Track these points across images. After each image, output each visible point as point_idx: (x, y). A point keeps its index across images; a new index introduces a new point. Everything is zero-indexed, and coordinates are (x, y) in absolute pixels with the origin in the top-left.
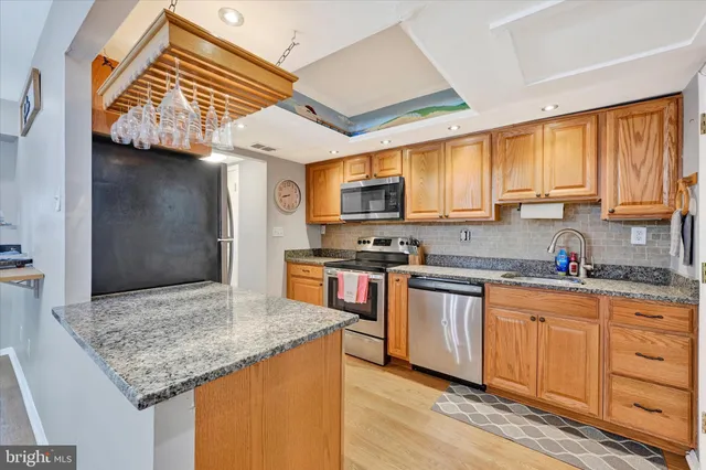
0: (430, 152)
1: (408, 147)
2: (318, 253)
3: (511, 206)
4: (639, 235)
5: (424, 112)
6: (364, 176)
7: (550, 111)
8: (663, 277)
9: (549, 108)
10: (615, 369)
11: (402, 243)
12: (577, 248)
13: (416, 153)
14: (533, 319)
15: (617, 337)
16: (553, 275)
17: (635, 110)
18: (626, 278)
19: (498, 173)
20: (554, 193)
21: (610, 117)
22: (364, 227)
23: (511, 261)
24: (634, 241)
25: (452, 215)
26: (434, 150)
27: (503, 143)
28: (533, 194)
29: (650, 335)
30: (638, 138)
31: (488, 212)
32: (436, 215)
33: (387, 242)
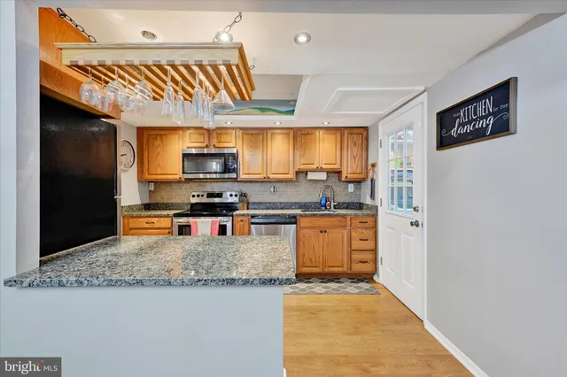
0: (257, 136)
1: (241, 128)
2: (147, 207)
3: (302, 172)
4: (351, 187)
5: (263, 110)
6: (204, 145)
7: (326, 124)
8: (360, 206)
9: (326, 123)
10: (353, 248)
11: (231, 195)
12: (329, 194)
13: (246, 134)
14: (321, 232)
15: (353, 234)
16: (319, 209)
17: (355, 131)
18: (347, 208)
19: (297, 153)
20: (324, 166)
21: (346, 132)
22: (197, 184)
23: (299, 203)
24: (350, 190)
25: (271, 176)
26: (259, 134)
27: (300, 136)
28: (315, 166)
29: (364, 231)
30: (355, 144)
31: (291, 176)
32: (262, 176)
33: (220, 195)
